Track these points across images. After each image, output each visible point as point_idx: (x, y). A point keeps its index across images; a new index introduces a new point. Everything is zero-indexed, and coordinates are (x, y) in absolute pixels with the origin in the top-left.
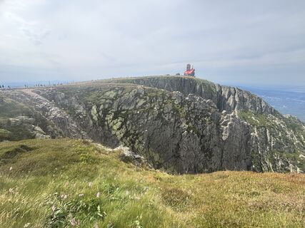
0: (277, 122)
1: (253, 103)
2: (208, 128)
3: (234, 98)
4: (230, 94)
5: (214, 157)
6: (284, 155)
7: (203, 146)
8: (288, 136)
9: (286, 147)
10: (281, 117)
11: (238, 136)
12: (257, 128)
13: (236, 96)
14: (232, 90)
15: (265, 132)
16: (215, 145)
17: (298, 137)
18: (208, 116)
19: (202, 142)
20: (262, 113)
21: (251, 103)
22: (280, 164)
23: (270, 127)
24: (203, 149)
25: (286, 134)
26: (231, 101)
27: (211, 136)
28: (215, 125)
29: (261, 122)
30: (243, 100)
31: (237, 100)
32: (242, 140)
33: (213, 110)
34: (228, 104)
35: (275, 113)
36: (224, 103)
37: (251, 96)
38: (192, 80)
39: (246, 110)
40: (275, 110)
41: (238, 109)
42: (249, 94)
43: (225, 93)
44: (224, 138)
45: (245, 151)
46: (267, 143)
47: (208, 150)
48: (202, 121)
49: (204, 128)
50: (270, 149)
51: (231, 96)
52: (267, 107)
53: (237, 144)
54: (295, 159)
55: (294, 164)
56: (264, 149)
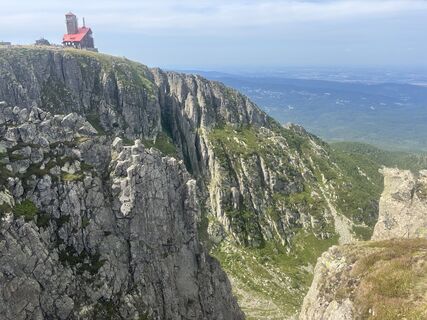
0: (274, 139)
1: (232, 107)
2: (73, 194)
3: (195, 100)
4: (185, 91)
5: (107, 266)
6: (292, 199)
7: (70, 248)
8: (293, 163)
9: (291, 183)
10: (279, 130)
11: (160, 195)
12: (245, 159)
13: (199, 95)
14: (189, 81)
15: (259, 163)
16: (107, 234)
17: (306, 162)
18: (72, 160)
19: (64, 237)
20: (249, 126)
21: (229, 107)
22: (287, 217)
23: (265, 152)
24: (68, 257)
25: (289, 160)
26: (189, 109)
27: (88, 214)
28: (98, 181)
29: (250, 146)
30: (212, 103)
31: (201, 103)
32: (170, 201)
33: (84, 141)
34: (186, 115)
35: (268, 122)
36: (178, 113)
37: (226, 93)
38: (85, 58)
39: (220, 123)
40: (268, 118)
41: (206, 124)
42: (222, 89)
43: (176, 90)
44: (125, 209)
45: (182, 225)
46: (263, 184)
47: (85, 253)
48: (54, 179)
49: (61, 196)
50: (270, 194)
51: (189, 97)
52: (256, 112)
53: (162, 214)
54: (305, 202)
55: (305, 212)
56: (260, 196)
